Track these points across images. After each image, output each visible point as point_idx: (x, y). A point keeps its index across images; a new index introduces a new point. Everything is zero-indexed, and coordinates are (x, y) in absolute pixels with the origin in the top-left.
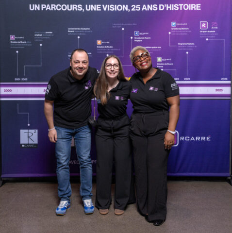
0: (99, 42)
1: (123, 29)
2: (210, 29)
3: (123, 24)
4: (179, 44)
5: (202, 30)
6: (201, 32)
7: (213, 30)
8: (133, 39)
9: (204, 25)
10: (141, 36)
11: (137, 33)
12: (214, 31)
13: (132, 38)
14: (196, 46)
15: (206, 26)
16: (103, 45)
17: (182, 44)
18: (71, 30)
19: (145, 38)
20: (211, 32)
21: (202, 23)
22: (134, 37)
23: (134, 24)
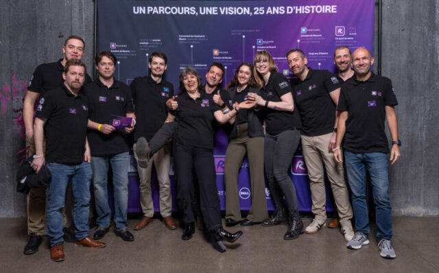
0: (216, 52)
1: (244, 37)
2: (347, 35)
3: (243, 31)
4: (310, 54)
5: (338, 37)
6: (337, 39)
7: (351, 36)
8: (256, 49)
9: (340, 31)
10: (264, 45)
11: (260, 42)
12: (352, 38)
13: (254, 47)
14: (330, 56)
15: (342, 31)
16: (220, 55)
17: (313, 54)
18: (182, 38)
19: (270, 47)
20: (349, 39)
21: (338, 29)
22: (256, 46)
23: (257, 31)
